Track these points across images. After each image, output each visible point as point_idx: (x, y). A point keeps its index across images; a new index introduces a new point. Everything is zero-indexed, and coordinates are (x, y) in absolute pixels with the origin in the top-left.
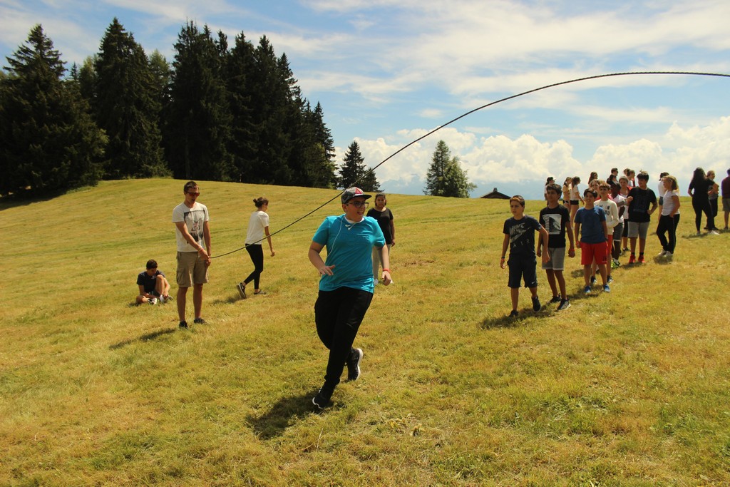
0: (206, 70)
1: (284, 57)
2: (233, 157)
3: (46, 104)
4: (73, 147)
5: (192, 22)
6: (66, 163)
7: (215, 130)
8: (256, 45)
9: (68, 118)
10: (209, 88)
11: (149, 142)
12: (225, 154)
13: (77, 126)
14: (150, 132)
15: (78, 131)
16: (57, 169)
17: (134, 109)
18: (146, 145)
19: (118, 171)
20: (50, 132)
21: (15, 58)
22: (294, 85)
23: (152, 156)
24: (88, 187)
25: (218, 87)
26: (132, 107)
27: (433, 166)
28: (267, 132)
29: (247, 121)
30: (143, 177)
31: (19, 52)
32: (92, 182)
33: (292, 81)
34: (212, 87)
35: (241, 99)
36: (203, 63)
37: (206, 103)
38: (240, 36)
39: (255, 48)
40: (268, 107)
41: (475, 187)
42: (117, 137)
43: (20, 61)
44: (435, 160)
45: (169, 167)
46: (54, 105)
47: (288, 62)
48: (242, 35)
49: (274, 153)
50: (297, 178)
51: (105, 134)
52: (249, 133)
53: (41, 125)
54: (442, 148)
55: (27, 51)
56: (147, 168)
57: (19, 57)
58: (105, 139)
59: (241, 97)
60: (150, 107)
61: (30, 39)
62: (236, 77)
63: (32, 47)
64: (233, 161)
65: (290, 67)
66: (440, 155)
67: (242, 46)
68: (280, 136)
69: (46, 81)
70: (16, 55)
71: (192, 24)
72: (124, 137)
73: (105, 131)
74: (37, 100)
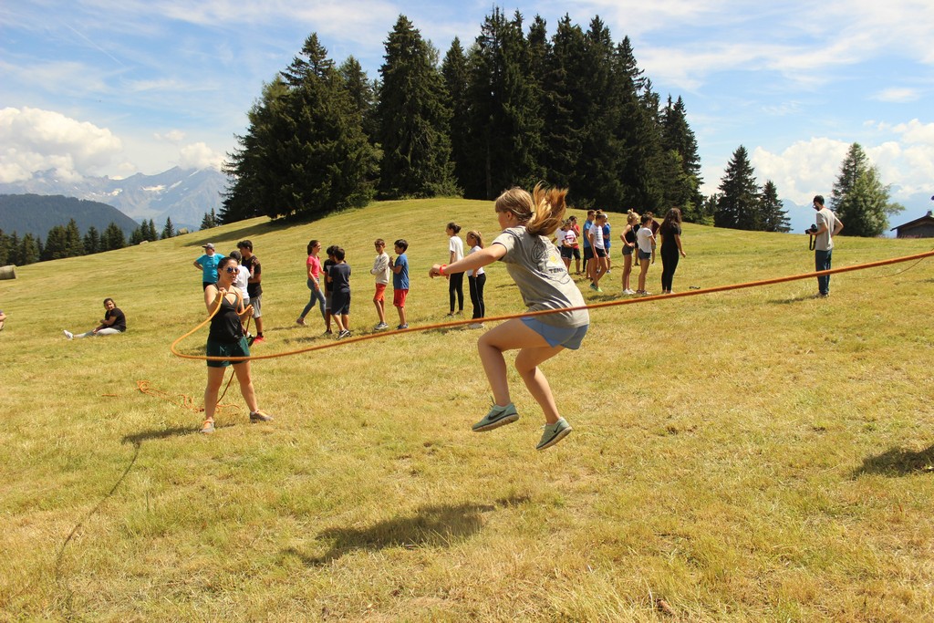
0: (513, 67)
1: (626, 41)
2: (544, 169)
3: (310, 119)
4: (335, 166)
5: (498, 9)
6: (326, 183)
7: (518, 138)
8: (586, 28)
9: (334, 134)
10: (514, 87)
11: (433, 157)
12: (534, 168)
13: (342, 142)
14: (436, 144)
15: (343, 147)
16: (317, 190)
17: (418, 118)
18: (429, 160)
19: (396, 189)
20: (313, 150)
21: (288, 72)
22: (639, 77)
23: (438, 171)
24: (353, 209)
25: (526, 86)
26: (415, 116)
27: (842, 179)
28: (592, 138)
29: (567, 126)
30: (424, 197)
31: (293, 65)
32: (360, 203)
33: (636, 72)
34: (519, 87)
35: (558, 99)
36: (509, 57)
37: (511, 106)
38: (565, 19)
39: (584, 32)
40: (595, 107)
41: (902, 209)
42: (397, 151)
43: (293, 75)
44: (844, 171)
45: (459, 184)
46: (319, 120)
47: (631, 47)
48: (567, 18)
49: (600, 165)
50: (633, 197)
51: (379, 148)
52: (567, 140)
53: (304, 143)
54: (856, 154)
55: (299, 63)
56: (429, 186)
57: (292, 71)
58: (379, 154)
59: (559, 96)
60: (439, 115)
61: (304, 50)
62: (554, 71)
63: (306, 58)
64: (544, 176)
65: (634, 53)
66: (852, 164)
67: (566, 31)
68: (610, 143)
69: (313, 94)
70: (289, 68)
71: (498, 12)
72: (405, 152)
73: (380, 145)
74: (302, 116)
